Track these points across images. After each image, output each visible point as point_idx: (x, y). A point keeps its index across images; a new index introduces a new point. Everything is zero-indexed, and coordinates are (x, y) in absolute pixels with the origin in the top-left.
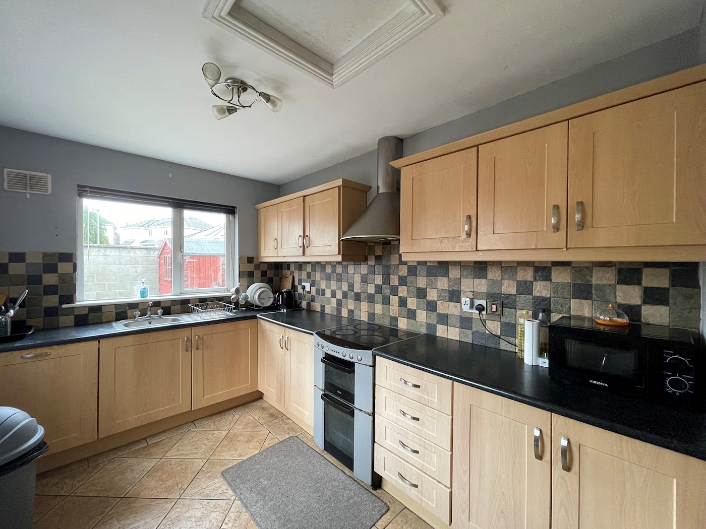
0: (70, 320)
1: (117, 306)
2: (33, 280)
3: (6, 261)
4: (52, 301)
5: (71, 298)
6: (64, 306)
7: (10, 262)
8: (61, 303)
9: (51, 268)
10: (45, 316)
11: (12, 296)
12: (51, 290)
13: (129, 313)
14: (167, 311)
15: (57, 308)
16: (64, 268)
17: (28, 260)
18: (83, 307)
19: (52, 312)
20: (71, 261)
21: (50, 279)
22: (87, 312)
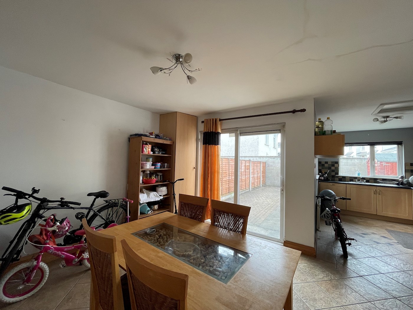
0: (338, 179)
1: (350, 177)
2: (329, 168)
3: (324, 163)
4: (333, 174)
5: (338, 174)
6: (336, 175)
7: (325, 163)
8: (336, 174)
9: (333, 165)
10: (332, 177)
11: (326, 172)
12: (333, 171)
13: (354, 180)
14: (368, 181)
15: (334, 175)
16: (336, 165)
17: (329, 163)
18: (341, 176)
19: (333, 176)
20: (338, 164)
21: (333, 168)
22: (341, 178)
